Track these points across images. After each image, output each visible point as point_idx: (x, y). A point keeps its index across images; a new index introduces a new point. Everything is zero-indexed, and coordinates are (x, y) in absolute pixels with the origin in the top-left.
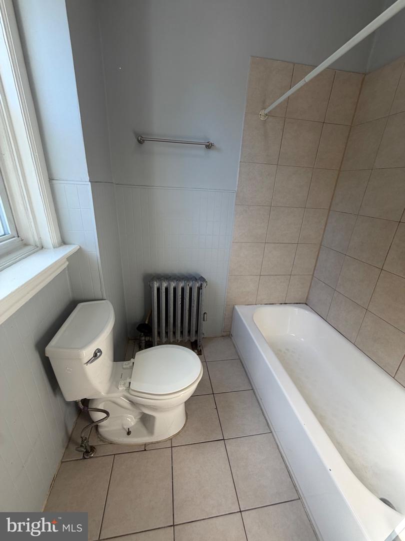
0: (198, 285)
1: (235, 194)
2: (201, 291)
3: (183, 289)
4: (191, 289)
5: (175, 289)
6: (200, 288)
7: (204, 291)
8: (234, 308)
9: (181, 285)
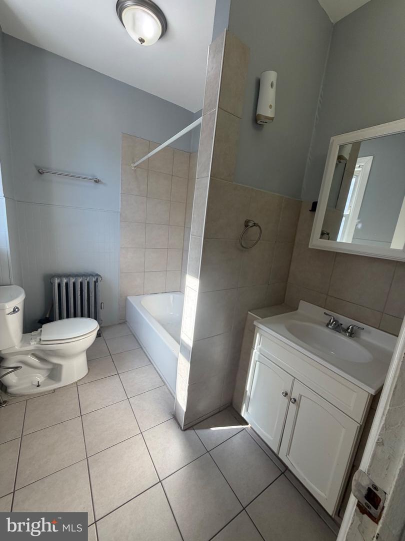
0: (94, 279)
1: (119, 214)
2: (97, 284)
3: (81, 283)
4: (88, 283)
5: (74, 284)
6: (96, 282)
7: (99, 284)
8: (126, 299)
9: (80, 280)
